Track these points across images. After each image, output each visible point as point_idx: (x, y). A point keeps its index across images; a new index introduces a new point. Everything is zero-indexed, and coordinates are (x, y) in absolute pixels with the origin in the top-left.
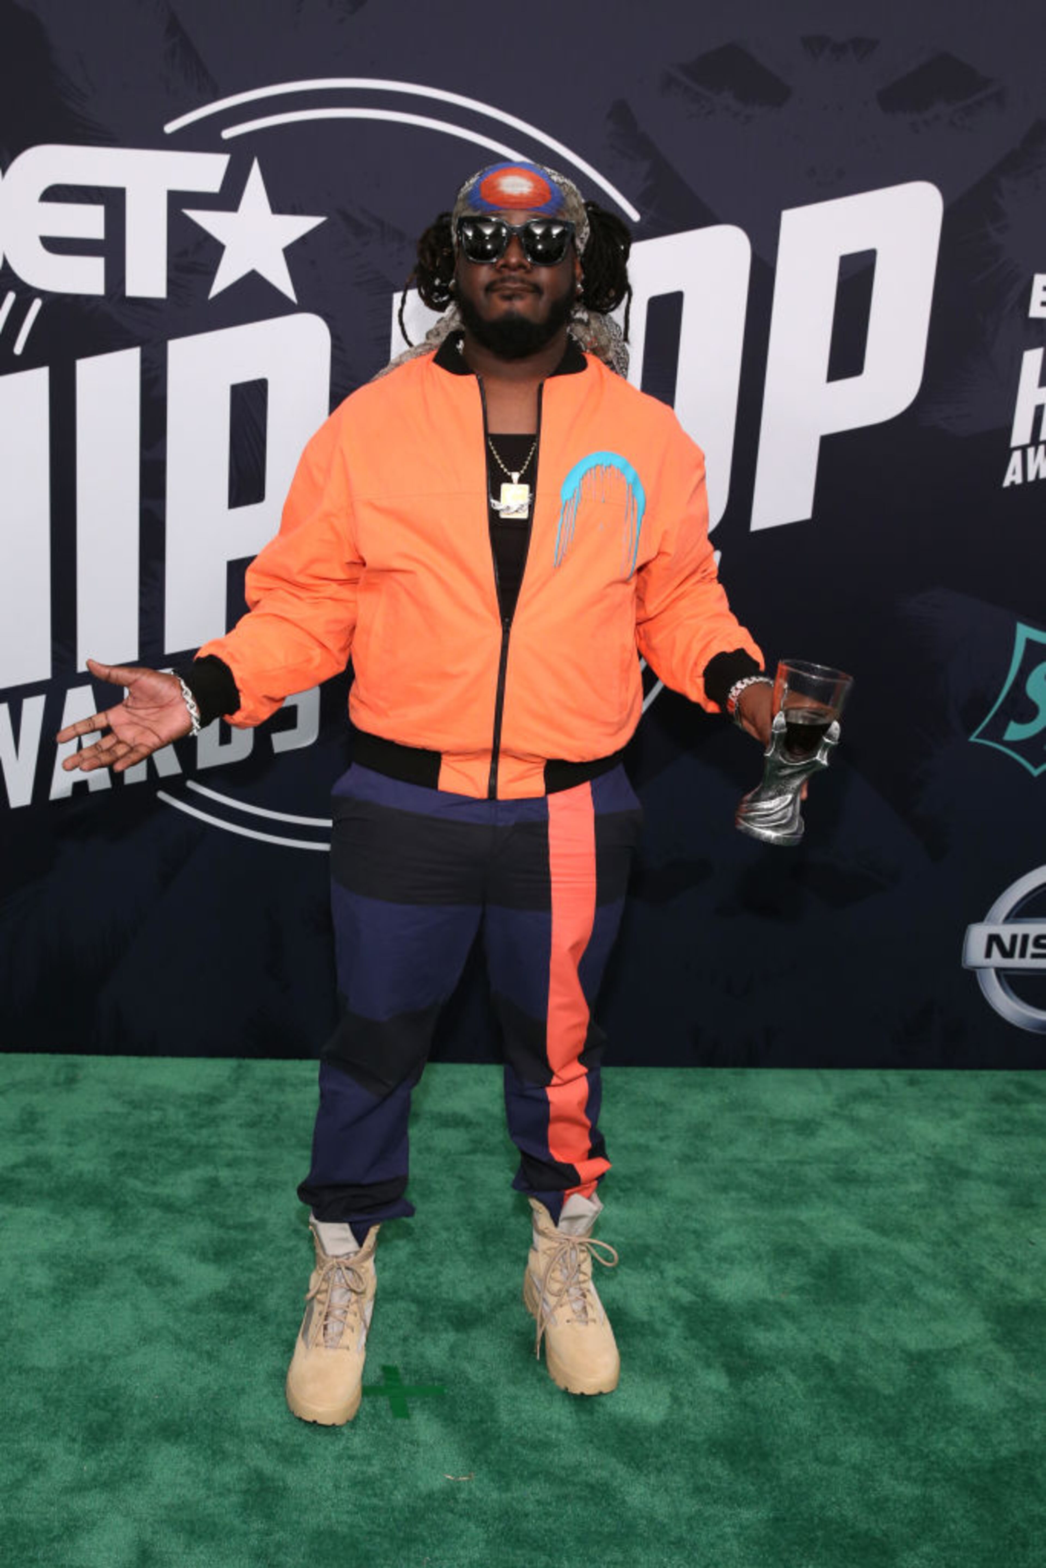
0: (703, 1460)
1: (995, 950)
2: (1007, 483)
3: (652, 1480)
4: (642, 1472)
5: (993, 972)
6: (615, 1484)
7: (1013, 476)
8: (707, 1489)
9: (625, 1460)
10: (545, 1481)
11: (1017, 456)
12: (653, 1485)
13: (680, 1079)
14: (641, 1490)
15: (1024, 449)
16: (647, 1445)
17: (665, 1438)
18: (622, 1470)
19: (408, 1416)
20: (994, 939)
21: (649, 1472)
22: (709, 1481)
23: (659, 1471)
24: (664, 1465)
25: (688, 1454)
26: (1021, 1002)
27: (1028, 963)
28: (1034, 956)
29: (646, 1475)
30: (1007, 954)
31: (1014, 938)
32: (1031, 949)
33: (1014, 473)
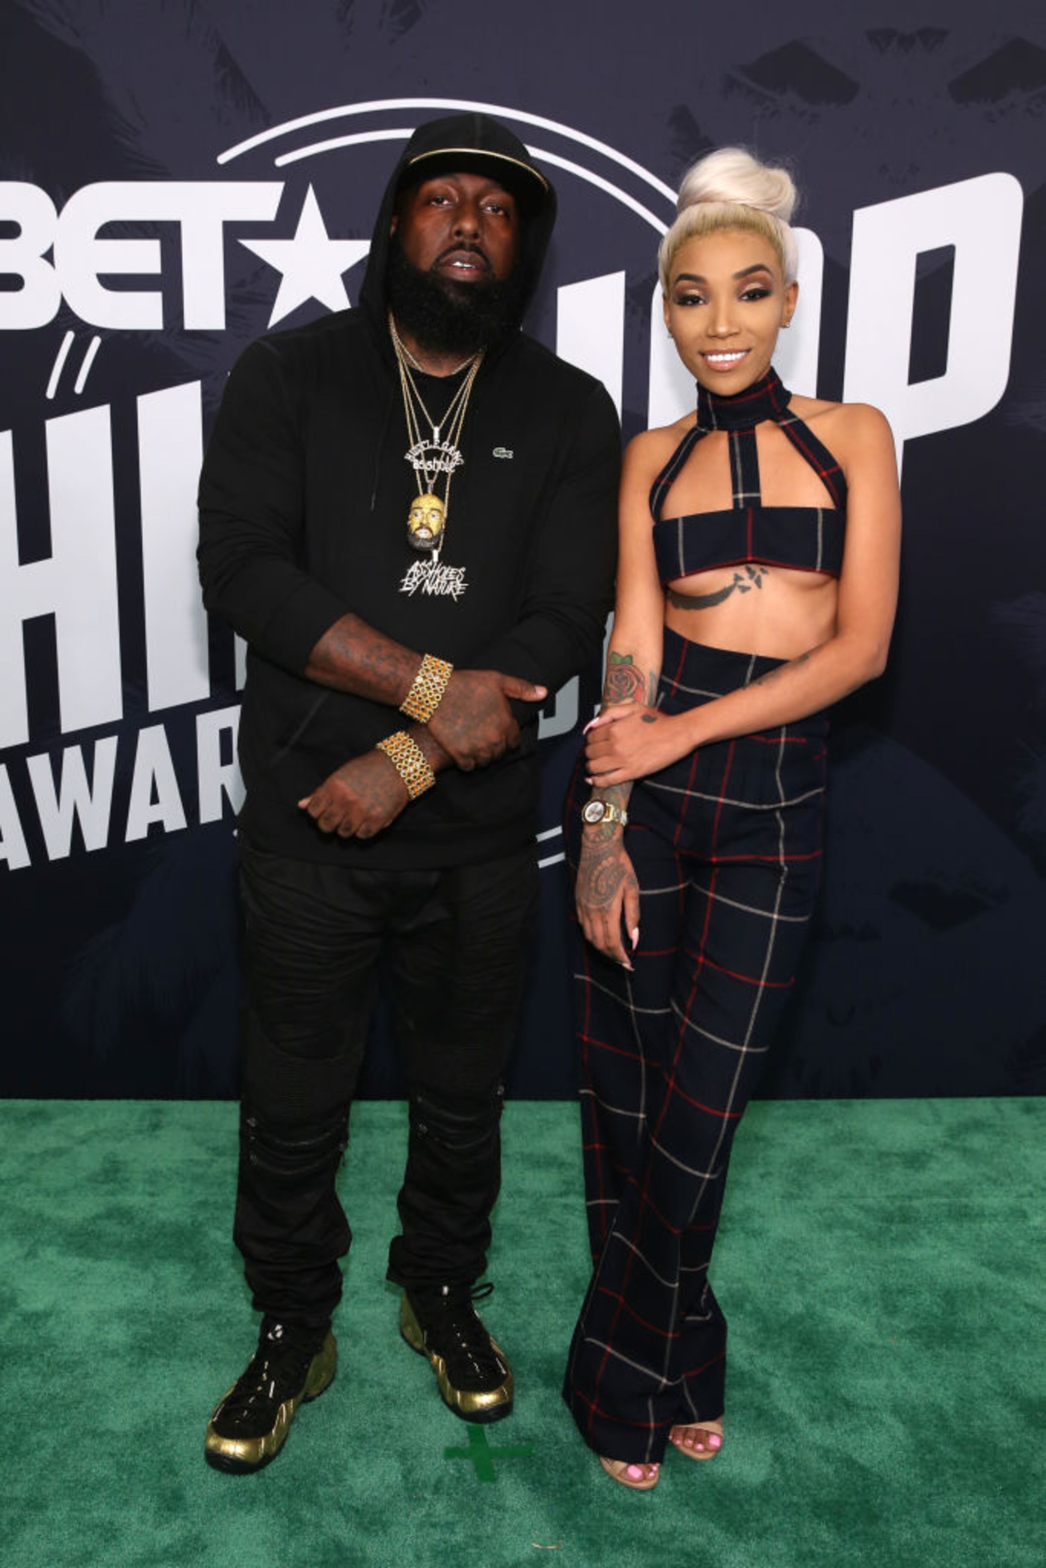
0: (807, 1524)
3: (753, 1544)
4: (741, 1537)
6: (713, 1551)
8: (812, 1555)
9: (724, 1524)
10: (638, 1550)
12: (754, 1553)
14: (741, 1557)
16: (746, 1507)
17: (766, 1500)
18: (720, 1536)
19: (494, 1480)
21: (749, 1538)
22: (814, 1547)
23: (760, 1536)
24: (766, 1529)
25: (790, 1517)
29: (746, 1542)
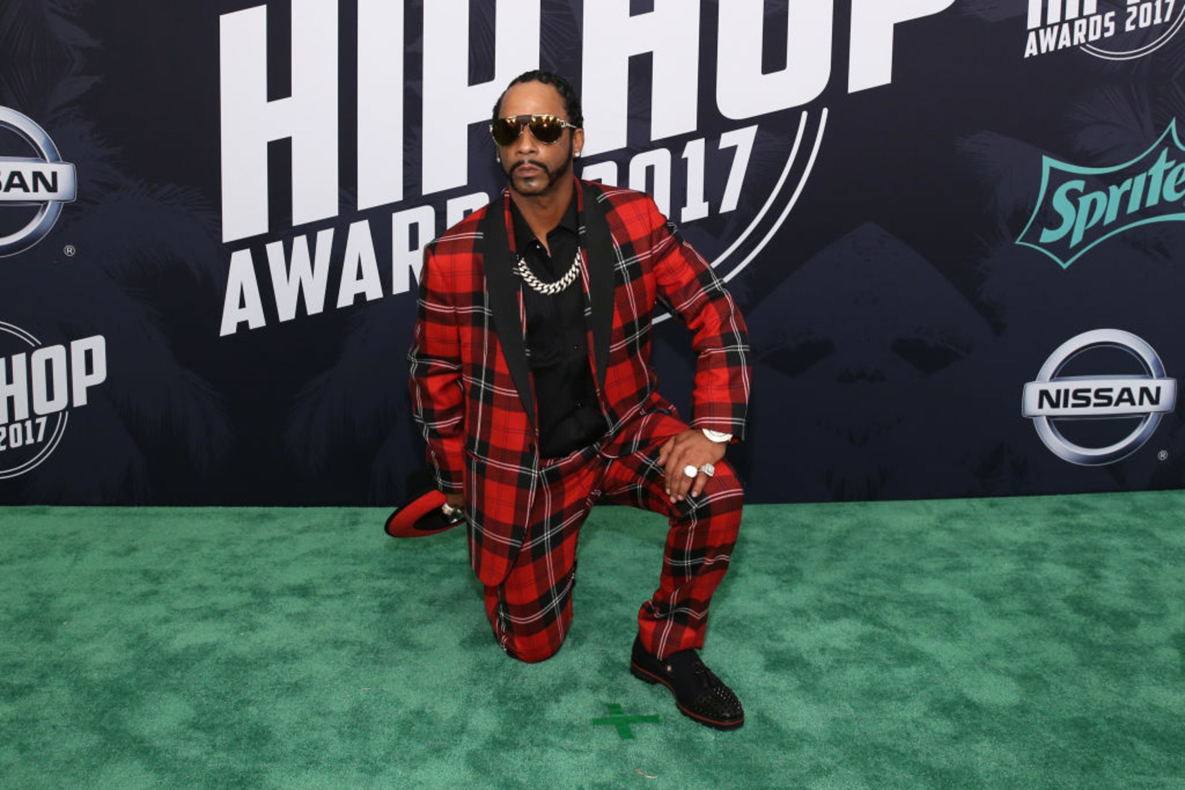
1: (1046, 402)
2: (1027, 55)
5: (1045, 419)
7: (1030, 50)
11: (1032, 36)
13: (818, 510)
15: (1037, 30)
20: (1044, 394)
26: (1067, 442)
27: (1070, 411)
28: (1074, 406)
30: (1054, 405)
31: (1058, 392)
32: (1071, 401)
33: (1031, 48)
